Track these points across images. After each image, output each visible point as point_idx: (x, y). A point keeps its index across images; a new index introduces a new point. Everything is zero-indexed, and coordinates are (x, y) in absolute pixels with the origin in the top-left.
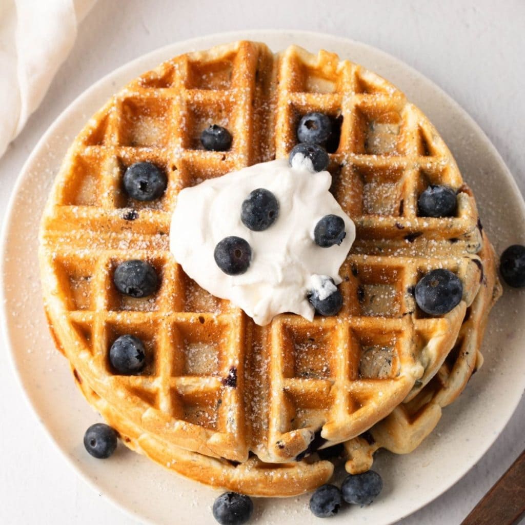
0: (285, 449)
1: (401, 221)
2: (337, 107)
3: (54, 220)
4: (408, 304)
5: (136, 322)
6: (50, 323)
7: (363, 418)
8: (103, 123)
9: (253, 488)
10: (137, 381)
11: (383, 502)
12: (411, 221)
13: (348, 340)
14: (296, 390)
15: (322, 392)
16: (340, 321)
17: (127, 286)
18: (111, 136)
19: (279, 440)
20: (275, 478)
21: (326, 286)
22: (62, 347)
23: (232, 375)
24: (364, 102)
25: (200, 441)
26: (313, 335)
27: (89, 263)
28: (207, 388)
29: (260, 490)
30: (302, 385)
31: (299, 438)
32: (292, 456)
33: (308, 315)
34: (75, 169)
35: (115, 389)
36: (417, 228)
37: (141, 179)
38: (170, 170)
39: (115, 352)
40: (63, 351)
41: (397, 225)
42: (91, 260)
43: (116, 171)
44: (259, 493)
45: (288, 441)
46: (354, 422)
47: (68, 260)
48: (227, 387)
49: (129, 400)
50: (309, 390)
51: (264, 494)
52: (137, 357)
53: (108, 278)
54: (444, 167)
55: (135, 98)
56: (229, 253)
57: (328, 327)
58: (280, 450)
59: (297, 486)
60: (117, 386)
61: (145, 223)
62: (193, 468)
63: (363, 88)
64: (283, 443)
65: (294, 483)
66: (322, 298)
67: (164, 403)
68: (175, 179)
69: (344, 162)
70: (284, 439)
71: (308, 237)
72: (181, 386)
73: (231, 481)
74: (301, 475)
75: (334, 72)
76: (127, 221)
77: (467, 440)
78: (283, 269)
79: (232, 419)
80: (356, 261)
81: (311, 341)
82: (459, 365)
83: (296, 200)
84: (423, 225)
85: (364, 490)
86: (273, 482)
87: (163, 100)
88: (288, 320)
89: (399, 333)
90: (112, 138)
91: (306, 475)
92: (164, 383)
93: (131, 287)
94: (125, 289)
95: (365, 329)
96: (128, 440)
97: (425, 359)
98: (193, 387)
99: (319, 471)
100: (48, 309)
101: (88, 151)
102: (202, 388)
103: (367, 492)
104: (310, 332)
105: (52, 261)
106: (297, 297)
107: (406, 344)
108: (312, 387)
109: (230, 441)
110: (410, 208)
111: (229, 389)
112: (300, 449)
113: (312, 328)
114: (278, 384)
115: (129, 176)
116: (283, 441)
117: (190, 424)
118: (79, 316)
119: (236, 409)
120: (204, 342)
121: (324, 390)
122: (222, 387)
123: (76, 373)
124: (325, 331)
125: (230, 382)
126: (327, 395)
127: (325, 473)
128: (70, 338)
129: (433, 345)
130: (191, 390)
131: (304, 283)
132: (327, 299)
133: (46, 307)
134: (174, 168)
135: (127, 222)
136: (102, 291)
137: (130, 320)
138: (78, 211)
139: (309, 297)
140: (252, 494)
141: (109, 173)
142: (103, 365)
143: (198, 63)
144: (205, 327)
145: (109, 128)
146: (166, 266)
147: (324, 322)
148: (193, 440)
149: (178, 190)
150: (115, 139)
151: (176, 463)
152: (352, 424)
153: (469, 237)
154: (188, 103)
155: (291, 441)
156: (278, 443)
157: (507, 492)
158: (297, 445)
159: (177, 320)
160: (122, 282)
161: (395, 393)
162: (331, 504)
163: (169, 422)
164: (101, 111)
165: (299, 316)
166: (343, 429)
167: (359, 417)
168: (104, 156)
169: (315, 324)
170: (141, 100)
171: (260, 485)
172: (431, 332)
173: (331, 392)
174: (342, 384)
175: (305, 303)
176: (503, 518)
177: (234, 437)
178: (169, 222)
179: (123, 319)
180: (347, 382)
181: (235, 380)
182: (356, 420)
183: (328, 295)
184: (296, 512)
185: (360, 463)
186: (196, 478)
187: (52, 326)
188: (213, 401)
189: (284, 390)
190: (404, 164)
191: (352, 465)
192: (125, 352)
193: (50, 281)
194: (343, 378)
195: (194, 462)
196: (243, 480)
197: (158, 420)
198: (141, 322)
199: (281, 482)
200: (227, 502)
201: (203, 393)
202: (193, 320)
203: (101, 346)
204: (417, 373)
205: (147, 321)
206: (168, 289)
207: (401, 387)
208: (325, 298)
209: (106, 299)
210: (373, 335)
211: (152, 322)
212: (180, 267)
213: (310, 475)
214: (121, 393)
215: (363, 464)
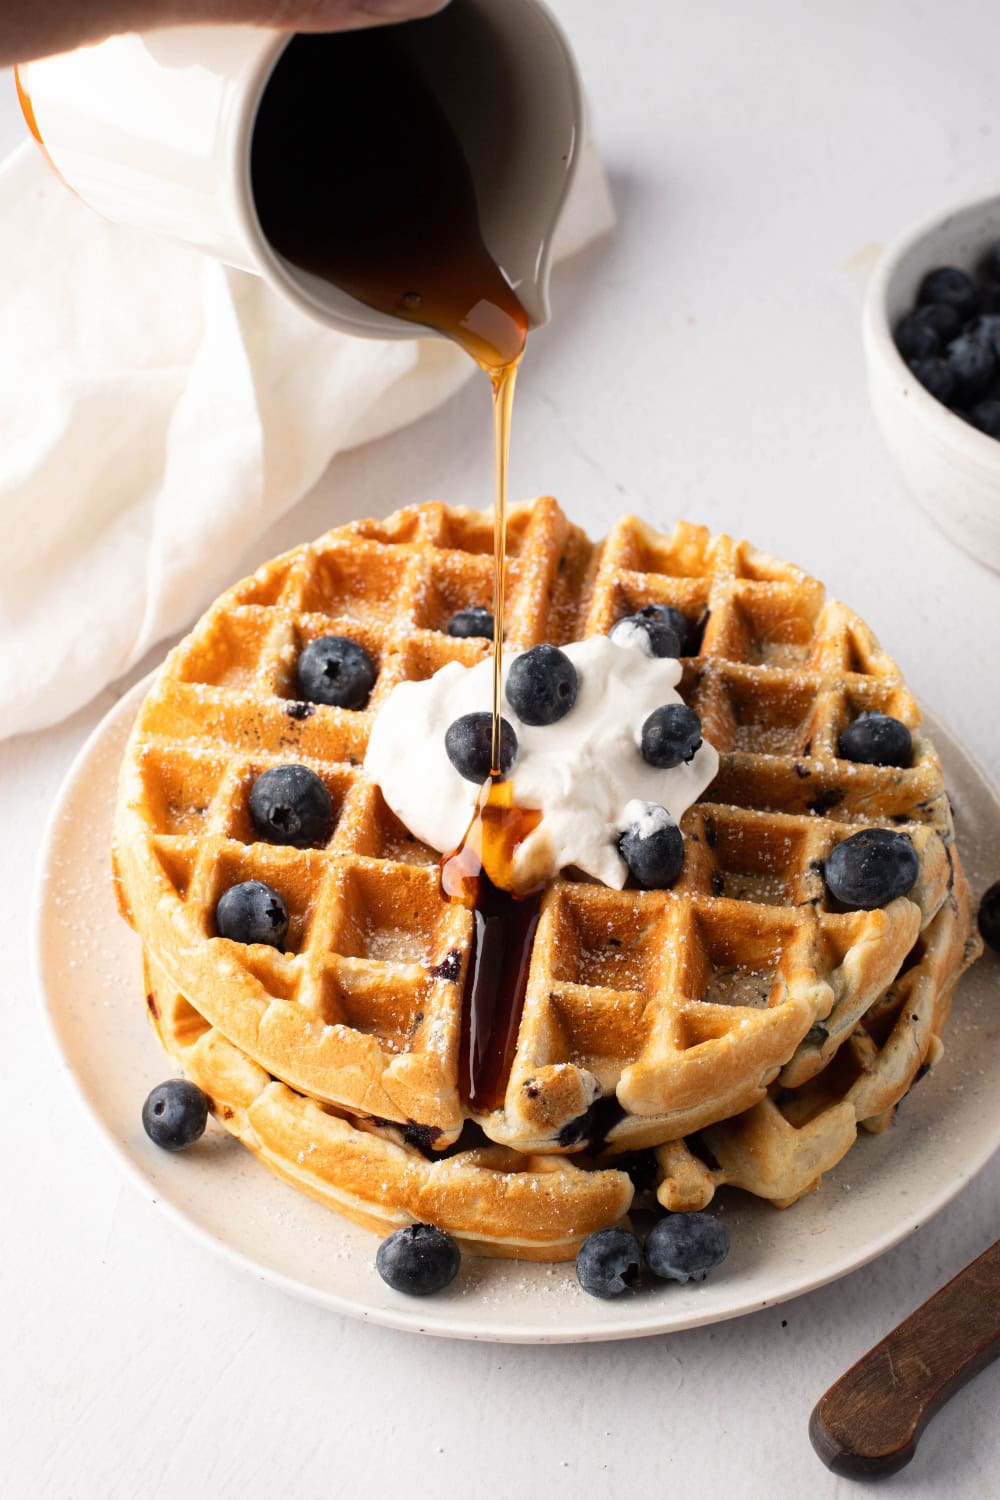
0: (538, 1098)
1: (805, 762)
2: (701, 599)
3: (158, 706)
4: (810, 886)
5: (277, 864)
6: (117, 873)
7: (706, 1059)
8: (278, 580)
9: (465, 1212)
10: (262, 953)
11: (727, 1283)
12: (824, 762)
13: (687, 931)
14: (576, 1002)
15: (627, 1011)
16: (674, 896)
17: (272, 805)
18: (288, 598)
19: (530, 1076)
20: (511, 1187)
21: (655, 814)
22: (129, 912)
23: (451, 960)
24: (750, 591)
25: (369, 1069)
26: (618, 929)
27: (210, 773)
28: (399, 981)
29: (478, 1218)
30: (588, 995)
31: (570, 1076)
32: (552, 1125)
33: (613, 875)
34: (215, 642)
35: (215, 958)
36: (834, 775)
37: (333, 656)
38: (384, 656)
39: (229, 899)
40: (131, 920)
41: (797, 769)
42: (214, 764)
43: (287, 651)
44: (475, 1228)
45: (548, 1080)
46: (686, 1062)
47: (170, 762)
48: (438, 979)
49: (240, 978)
50: (602, 1005)
51: (487, 1230)
52: (268, 912)
53: (239, 794)
54: (890, 692)
55: (341, 552)
56: (475, 728)
57: (650, 909)
58: (529, 1102)
59: (555, 1214)
60: (221, 954)
61: (323, 730)
62: (351, 1163)
63: (746, 572)
64: (537, 1084)
65: (547, 1204)
66: (643, 836)
67: (309, 994)
68: (391, 667)
69: (706, 667)
70: (540, 1076)
71: (629, 737)
72: (347, 972)
73: (423, 1190)
74: (566, 1189)
75: (699, 559)
76: (292, 719)
77: (904, 1193)
78: (574, 776)
79: (439, 1034)
80: (715, 812)
81: (613, 946)
82: (899, 1035)
83: (614, 682)
84: (846, 772)
85: (692, 1237)
86: (506, 1196)
87: (392, 563)
88: (575, 889)
89: (788, 933)
90: (291, 600)
91: (576, 1191)
92: (315, 958)
93: (279, 805)
94: (268, 812)
95: (722, 919)
96: (229, 1115)
97: (838, 983)
98: (371, 977)
99: (604, 1185)
100: (117, 853)
101: (242, 611)
102: (387, 981)
103: (697, 1242)
104: (613, 920)
105: (141, 757)
106: (596, 832)
107: (800, 952)
108: (608, 999)
109: (430, 1066)
110: (825, 745)
111: (442, 983)
112: (569, 1109)
113: (619, 908)
114: (540, 984)
115: (308, 653)
116: (538, 1078)
117: (354, 1030)
118: (171, 843)
119: (451, 1017)
120: (405, 928)
121: (632, 1005)
122: (428, 979)
123: (151, 1001)
124: (643, 919)
125: (447, 971)
126: (636, 1021)
127: (614, 1196)
128: (146, 877)
129: (853, 959)
130: (365, 984)
131: (613, 817)
132: (654, 835)
133: (114, 850)
134: (393, 652)
135: (293, 723)
136: (224, 807)
137: (268, 858)
138: (205, 691)
139: (619, 841)
140: (461, 1229)
141: (275, 649)
142: (199, 919)
143: (462, 523)
144: (409, 891)
145: (288, 585)
146: (354, 787)
147: (646, 900)
148: (354, 1070)
149: (395, 682)
150: (296, 601)
151: (315, 1150)
152: (682, 1067)
153: (931, 810)
154: (434, 570)
155: (554, 1079)
156: (527, 1083)
157: (982, 1288)
158: (565, 1094)
159: (358, 864)
160: (265, 797)
161: (774, 1024)
162: (621, 1259)
163: (313, 1022)
164: (280, 560)
165: (598, 883)
166: (664, 1075)
167: (697, 1056)
168: (270, 622)
169: (626, 899)
170: (352, 558)
171: (481, 1204)
172: (851, 938)
173: (645, 1013)
174: (668, 1001)
175: (610, 851)
176: (970, 1333)
177: (440, 1062)
178: (369, 729)
179: (255, 854)
180: (680, 997)
181: (457, 971)
182: (692, 1062)
183: (658, 829)
184: (546, 1289)
185: (689, 1184)
186: (352, 1186)
187: (119, 879)
188: (407, 1015)
189: (552, 996)
190: (817, 680)
191: (671, 1184)
192: (247, 899)
193: (131, 786)
194: (671, 988)
195: (351, 1145)
196: (446, 1187)
197: (292, 1018)
198: (289, 861)
199: (522, 1199)
200: (409, 1236)
201: (390, 992)
202: (389, 870)
203: (203, 891)
204: (819, 998)
205: (300, 861)
206: (352, 821)
207: (787, 1014)
208: (651, 834)
209: (228, 820)
210: (736, 937)
211: (308, 864)
212: (378, 790)
213: (585, 1191)
214: (226, 967)
215: (694, 1189)
